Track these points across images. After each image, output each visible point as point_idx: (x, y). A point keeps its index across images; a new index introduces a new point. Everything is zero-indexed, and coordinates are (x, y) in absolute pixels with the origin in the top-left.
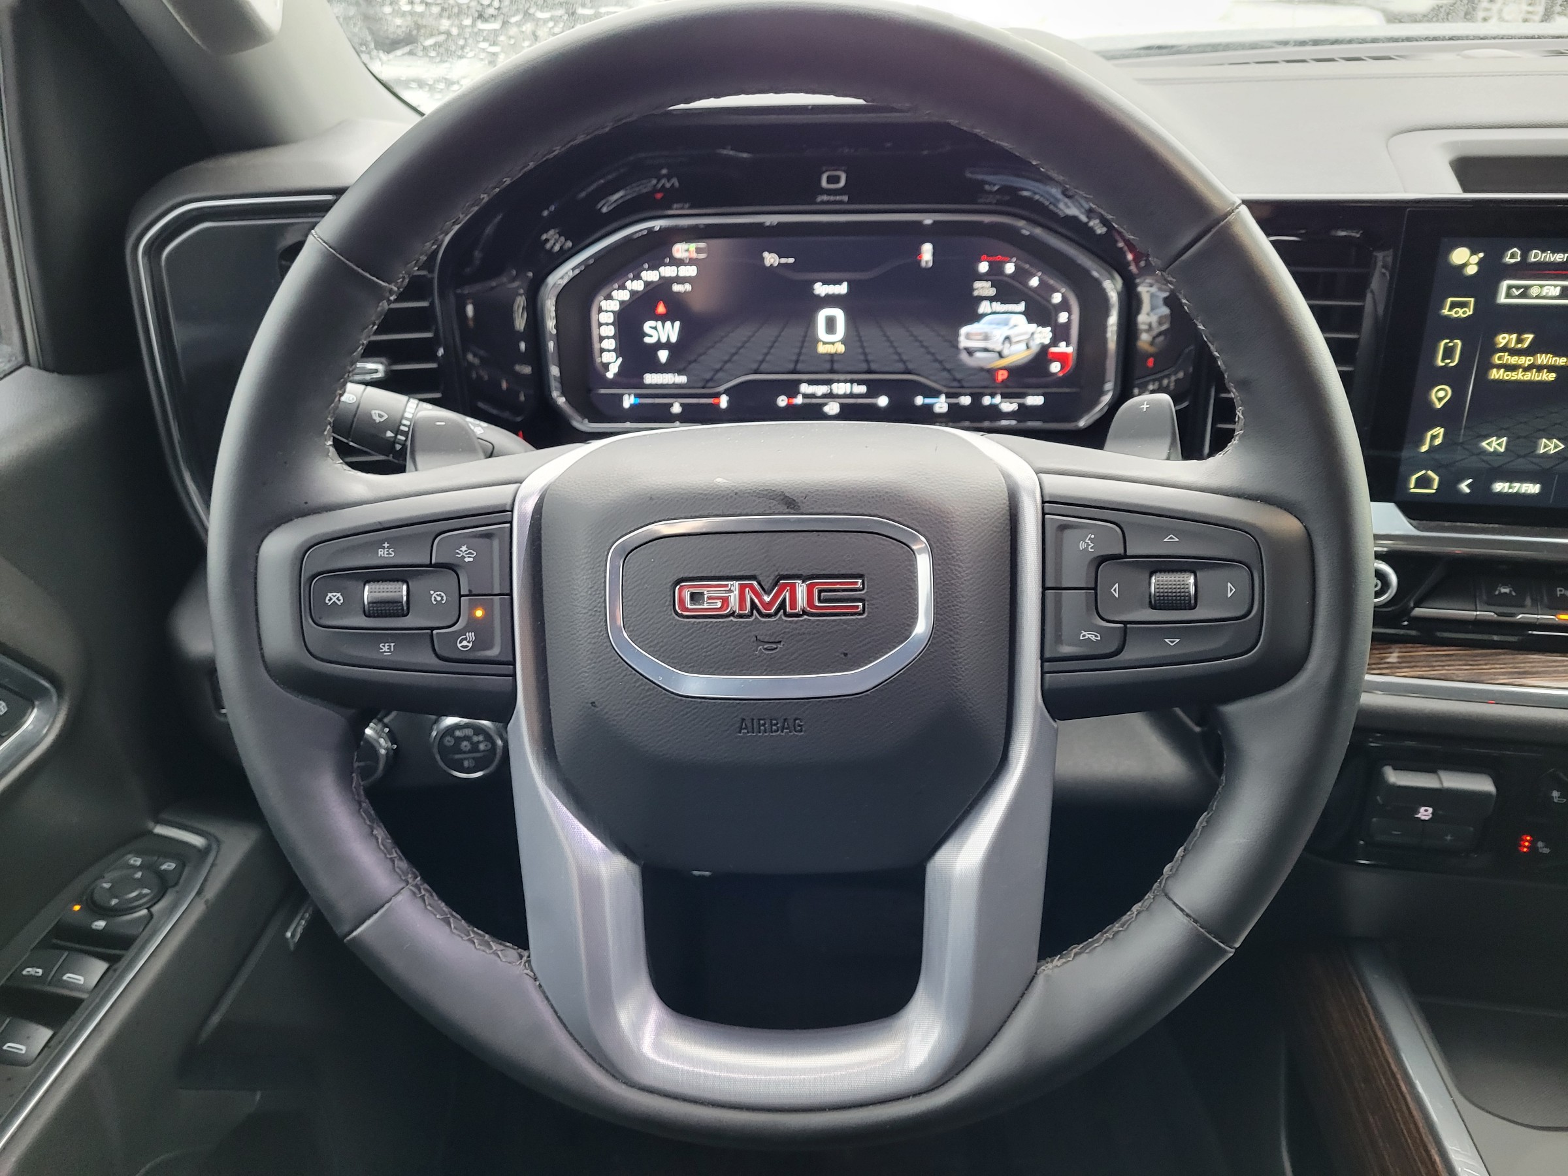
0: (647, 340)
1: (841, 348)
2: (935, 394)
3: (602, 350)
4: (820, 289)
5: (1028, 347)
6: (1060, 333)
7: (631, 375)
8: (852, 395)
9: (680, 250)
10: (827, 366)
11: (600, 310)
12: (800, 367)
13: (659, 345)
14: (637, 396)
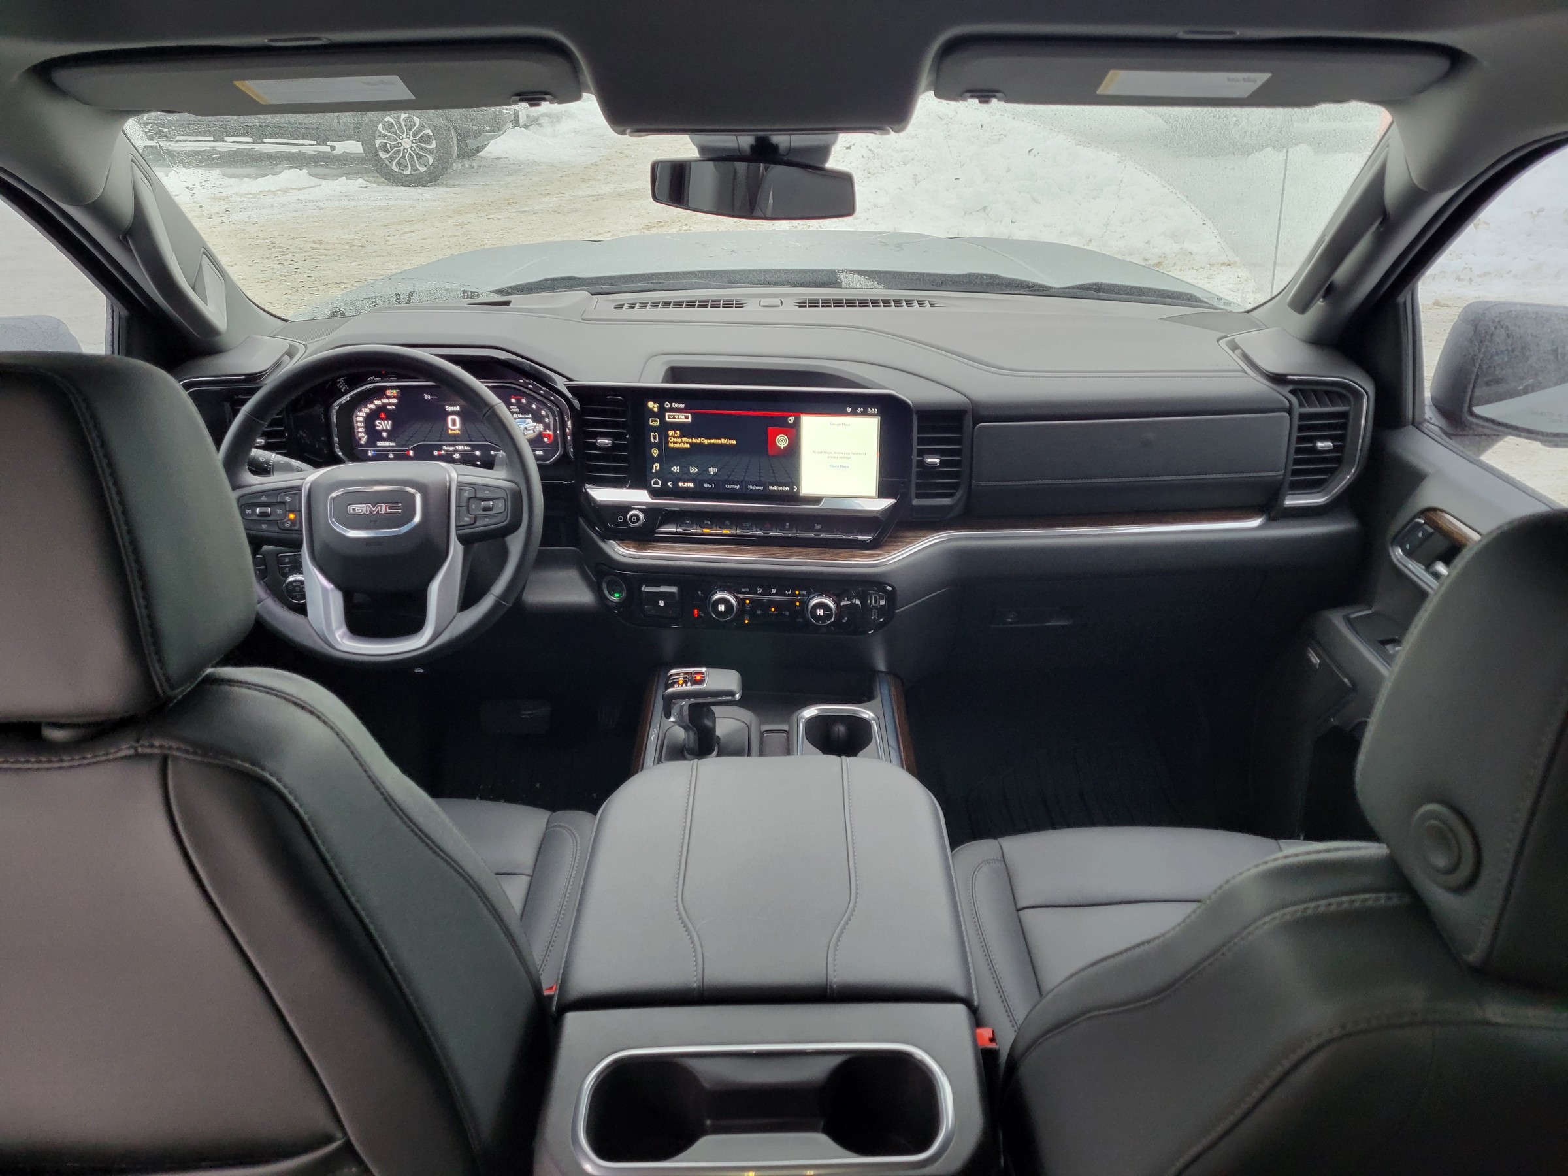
0: (377, 428)
1: (459, 432)
2: (499, 450)
3: (359, 432)
4: (449, 408)
5: (534, 432)
6: (547, 426)
7: (371, 443)
8: (465, 451)
9: (389, 393)
10: (453, 439)
11: (357, 416)
12: (442, 439)
13: (384, 430)
14: (374, 451)
